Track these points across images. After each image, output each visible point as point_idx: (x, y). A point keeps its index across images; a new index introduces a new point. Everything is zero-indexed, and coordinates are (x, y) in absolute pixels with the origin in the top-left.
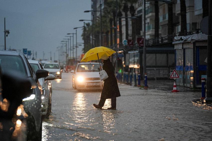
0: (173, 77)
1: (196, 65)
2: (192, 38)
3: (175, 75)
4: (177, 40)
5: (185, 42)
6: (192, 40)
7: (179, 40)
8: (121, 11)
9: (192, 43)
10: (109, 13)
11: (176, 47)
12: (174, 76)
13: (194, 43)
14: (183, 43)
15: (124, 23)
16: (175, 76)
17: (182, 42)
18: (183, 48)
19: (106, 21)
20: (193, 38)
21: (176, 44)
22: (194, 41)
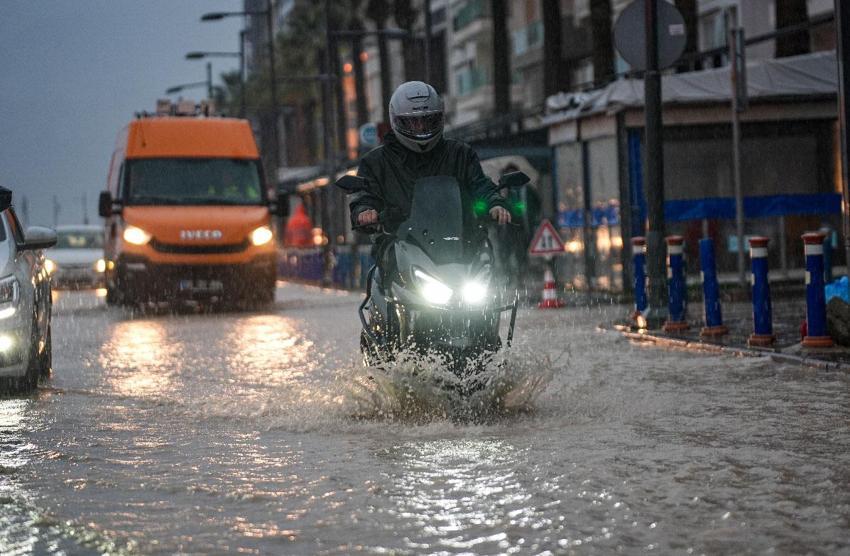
0: (544, 251)
1: (632, 201)
2: (609, 96)
3: (547, 242)
4: (556, 111)
5: (586, 114)
6: (610, 104)
7: (564, 109)
8: (361, 15)
9: (611, 116)
10: (313, 27)
11: (554, 138)
12: (544, 245)
13: (620, 117)
14: (579, 121)
15: (372, 66)
16: (548, 247)
17: (574, 113)
18: (579, 138)
19: (301, 60)
20: (615, 98)
21: (556, 126)
22: (618, 108)
